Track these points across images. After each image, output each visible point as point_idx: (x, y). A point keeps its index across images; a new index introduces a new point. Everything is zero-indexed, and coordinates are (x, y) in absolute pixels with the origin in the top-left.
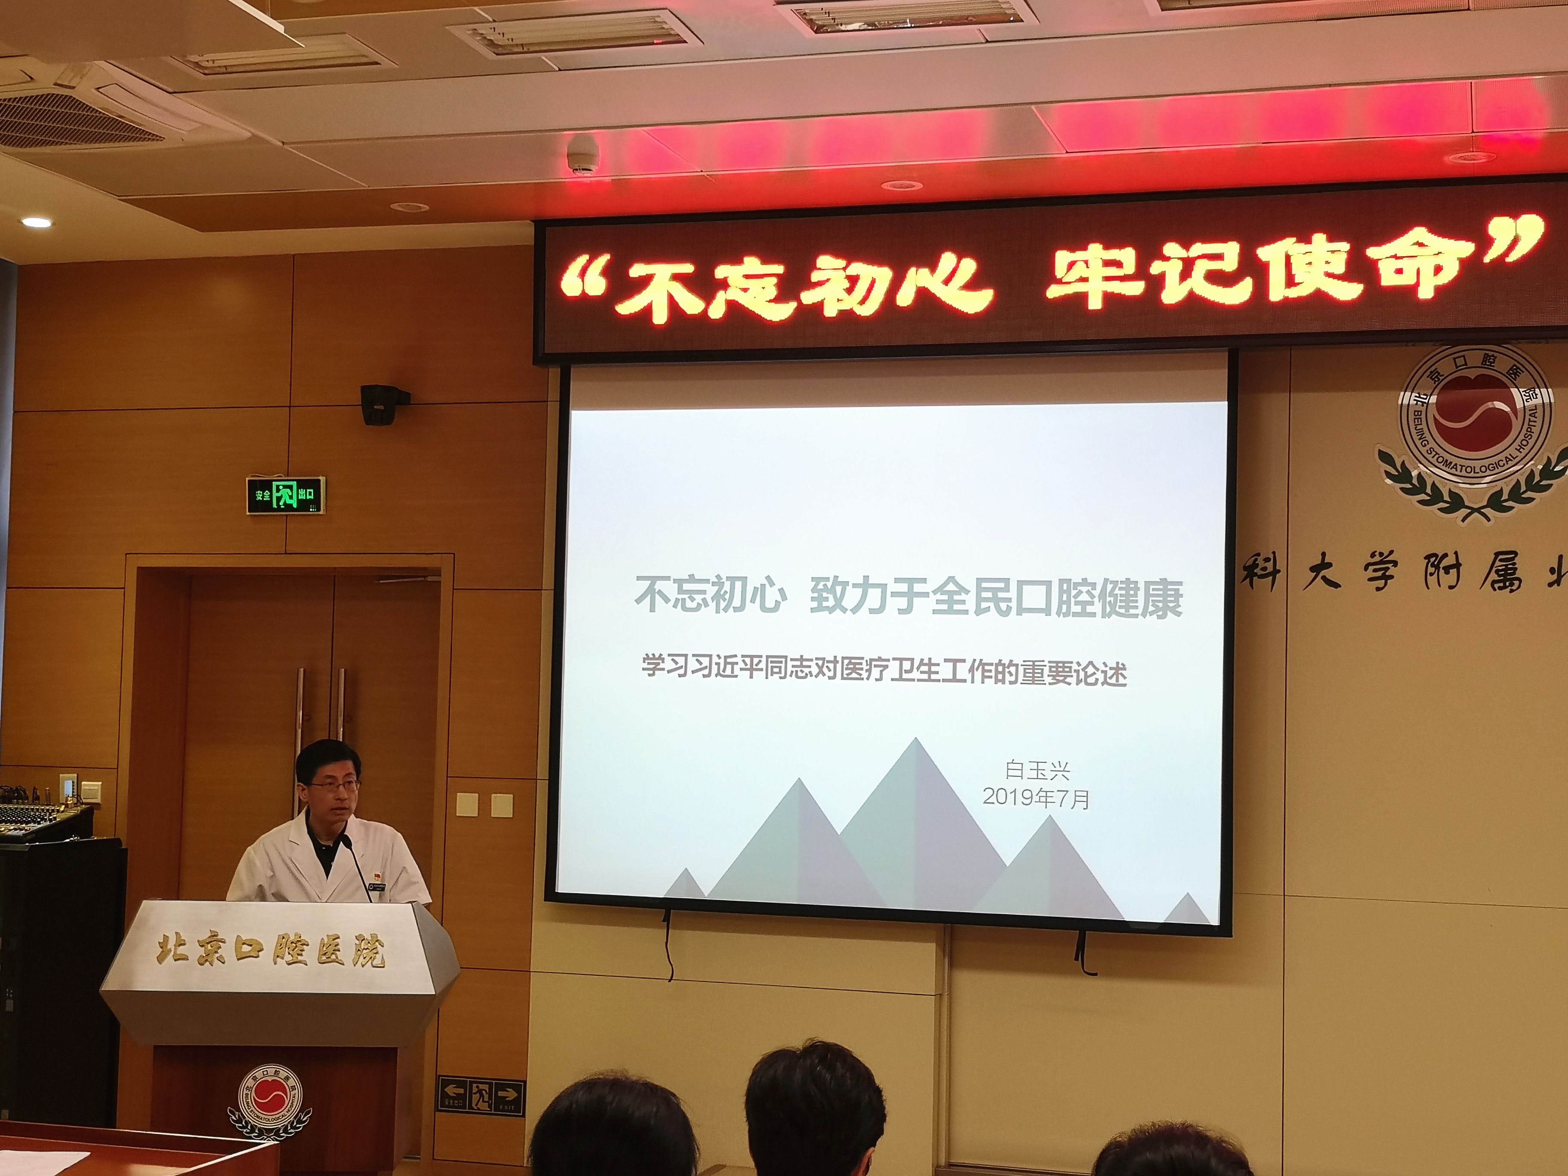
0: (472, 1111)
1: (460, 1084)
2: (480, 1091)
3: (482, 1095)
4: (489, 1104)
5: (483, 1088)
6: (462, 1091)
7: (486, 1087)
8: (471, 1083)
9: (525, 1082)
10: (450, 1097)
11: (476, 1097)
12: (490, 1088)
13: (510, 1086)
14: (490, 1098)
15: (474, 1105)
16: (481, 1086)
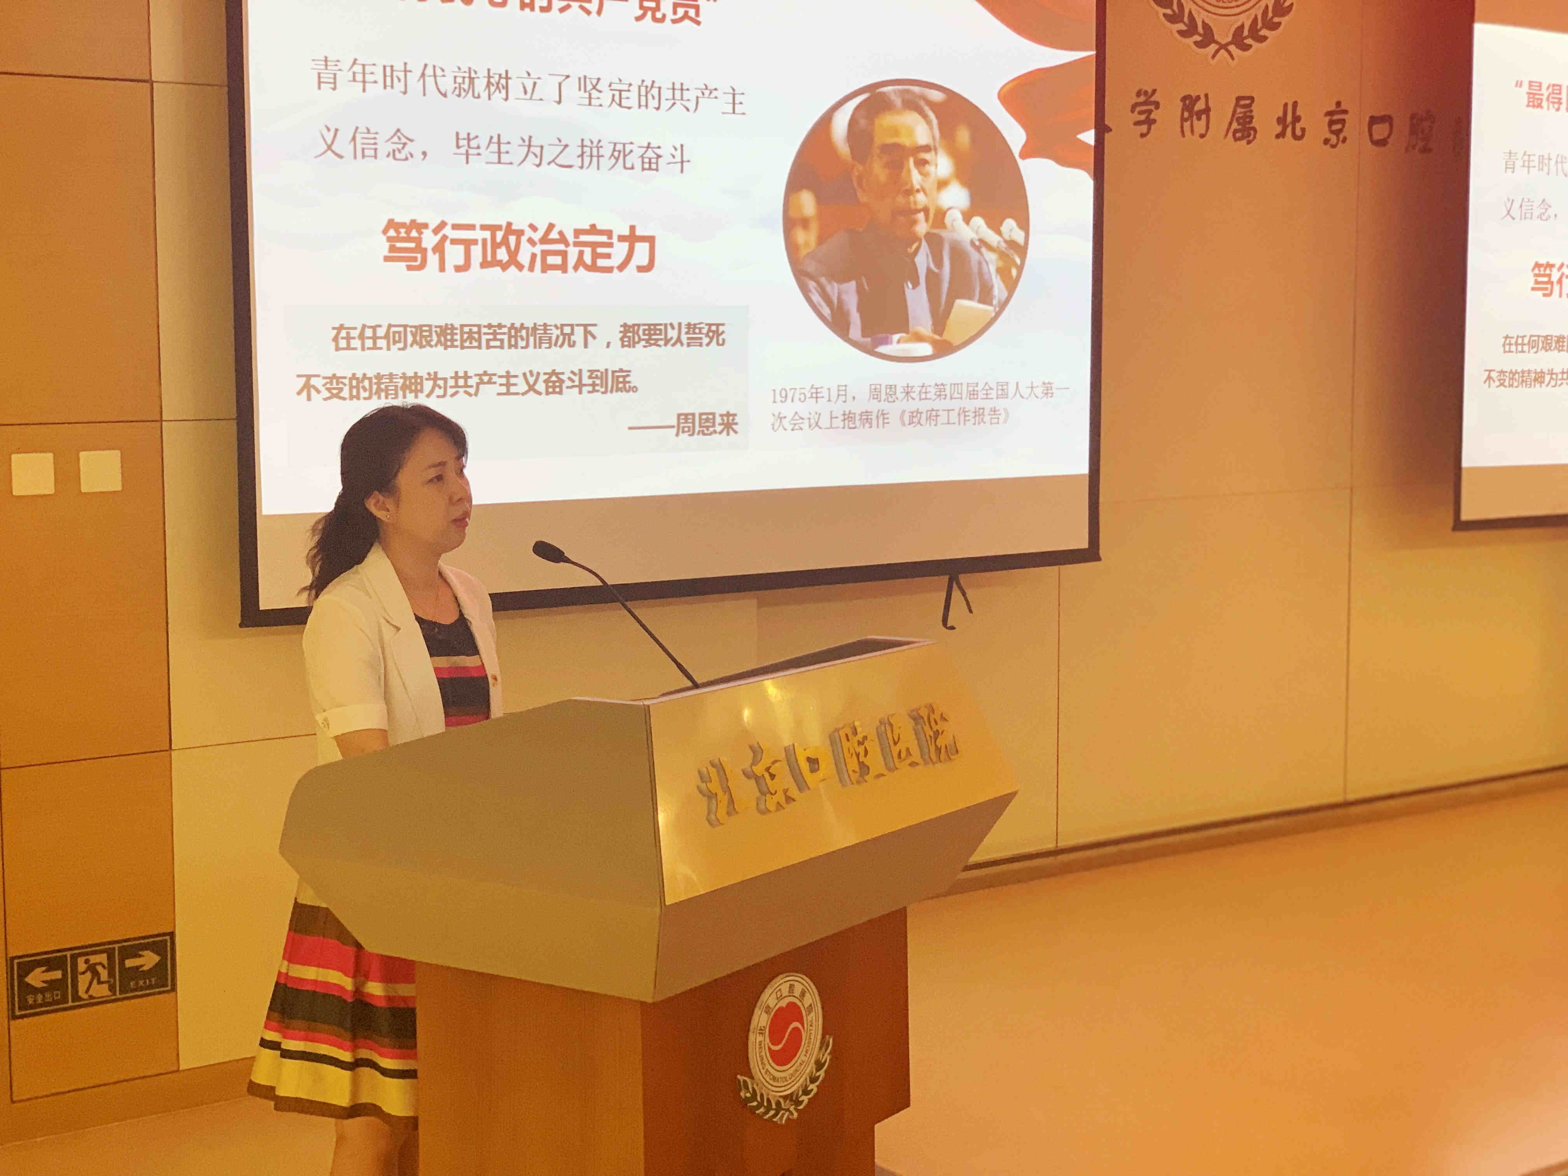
0: (79, 1003)
1: (52, 961)
2: (92, 969)
3: (96, 974)
4: (110, 986)
5: (98, 961)
6: (57, 975)
7: (103, 958)
8: (74, 958)
9: (172, 935)
10: (35, 990)
11: (83, 981)
12: (110, 958)
13: (145, 947)
14: (111, 974)
15: (82, 993)
16: (94, 959)
